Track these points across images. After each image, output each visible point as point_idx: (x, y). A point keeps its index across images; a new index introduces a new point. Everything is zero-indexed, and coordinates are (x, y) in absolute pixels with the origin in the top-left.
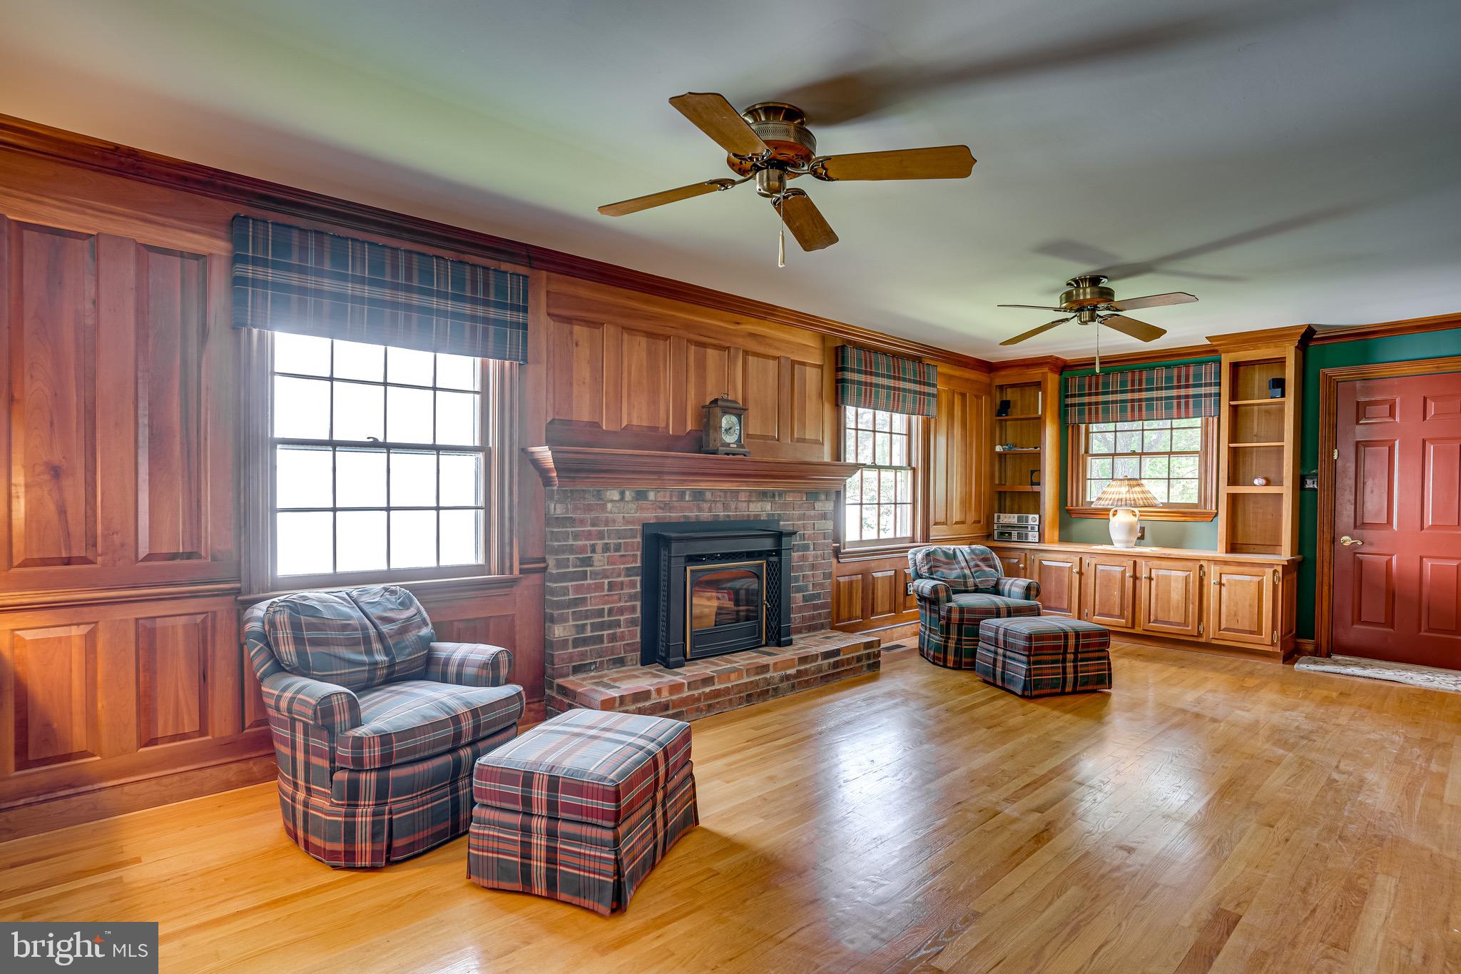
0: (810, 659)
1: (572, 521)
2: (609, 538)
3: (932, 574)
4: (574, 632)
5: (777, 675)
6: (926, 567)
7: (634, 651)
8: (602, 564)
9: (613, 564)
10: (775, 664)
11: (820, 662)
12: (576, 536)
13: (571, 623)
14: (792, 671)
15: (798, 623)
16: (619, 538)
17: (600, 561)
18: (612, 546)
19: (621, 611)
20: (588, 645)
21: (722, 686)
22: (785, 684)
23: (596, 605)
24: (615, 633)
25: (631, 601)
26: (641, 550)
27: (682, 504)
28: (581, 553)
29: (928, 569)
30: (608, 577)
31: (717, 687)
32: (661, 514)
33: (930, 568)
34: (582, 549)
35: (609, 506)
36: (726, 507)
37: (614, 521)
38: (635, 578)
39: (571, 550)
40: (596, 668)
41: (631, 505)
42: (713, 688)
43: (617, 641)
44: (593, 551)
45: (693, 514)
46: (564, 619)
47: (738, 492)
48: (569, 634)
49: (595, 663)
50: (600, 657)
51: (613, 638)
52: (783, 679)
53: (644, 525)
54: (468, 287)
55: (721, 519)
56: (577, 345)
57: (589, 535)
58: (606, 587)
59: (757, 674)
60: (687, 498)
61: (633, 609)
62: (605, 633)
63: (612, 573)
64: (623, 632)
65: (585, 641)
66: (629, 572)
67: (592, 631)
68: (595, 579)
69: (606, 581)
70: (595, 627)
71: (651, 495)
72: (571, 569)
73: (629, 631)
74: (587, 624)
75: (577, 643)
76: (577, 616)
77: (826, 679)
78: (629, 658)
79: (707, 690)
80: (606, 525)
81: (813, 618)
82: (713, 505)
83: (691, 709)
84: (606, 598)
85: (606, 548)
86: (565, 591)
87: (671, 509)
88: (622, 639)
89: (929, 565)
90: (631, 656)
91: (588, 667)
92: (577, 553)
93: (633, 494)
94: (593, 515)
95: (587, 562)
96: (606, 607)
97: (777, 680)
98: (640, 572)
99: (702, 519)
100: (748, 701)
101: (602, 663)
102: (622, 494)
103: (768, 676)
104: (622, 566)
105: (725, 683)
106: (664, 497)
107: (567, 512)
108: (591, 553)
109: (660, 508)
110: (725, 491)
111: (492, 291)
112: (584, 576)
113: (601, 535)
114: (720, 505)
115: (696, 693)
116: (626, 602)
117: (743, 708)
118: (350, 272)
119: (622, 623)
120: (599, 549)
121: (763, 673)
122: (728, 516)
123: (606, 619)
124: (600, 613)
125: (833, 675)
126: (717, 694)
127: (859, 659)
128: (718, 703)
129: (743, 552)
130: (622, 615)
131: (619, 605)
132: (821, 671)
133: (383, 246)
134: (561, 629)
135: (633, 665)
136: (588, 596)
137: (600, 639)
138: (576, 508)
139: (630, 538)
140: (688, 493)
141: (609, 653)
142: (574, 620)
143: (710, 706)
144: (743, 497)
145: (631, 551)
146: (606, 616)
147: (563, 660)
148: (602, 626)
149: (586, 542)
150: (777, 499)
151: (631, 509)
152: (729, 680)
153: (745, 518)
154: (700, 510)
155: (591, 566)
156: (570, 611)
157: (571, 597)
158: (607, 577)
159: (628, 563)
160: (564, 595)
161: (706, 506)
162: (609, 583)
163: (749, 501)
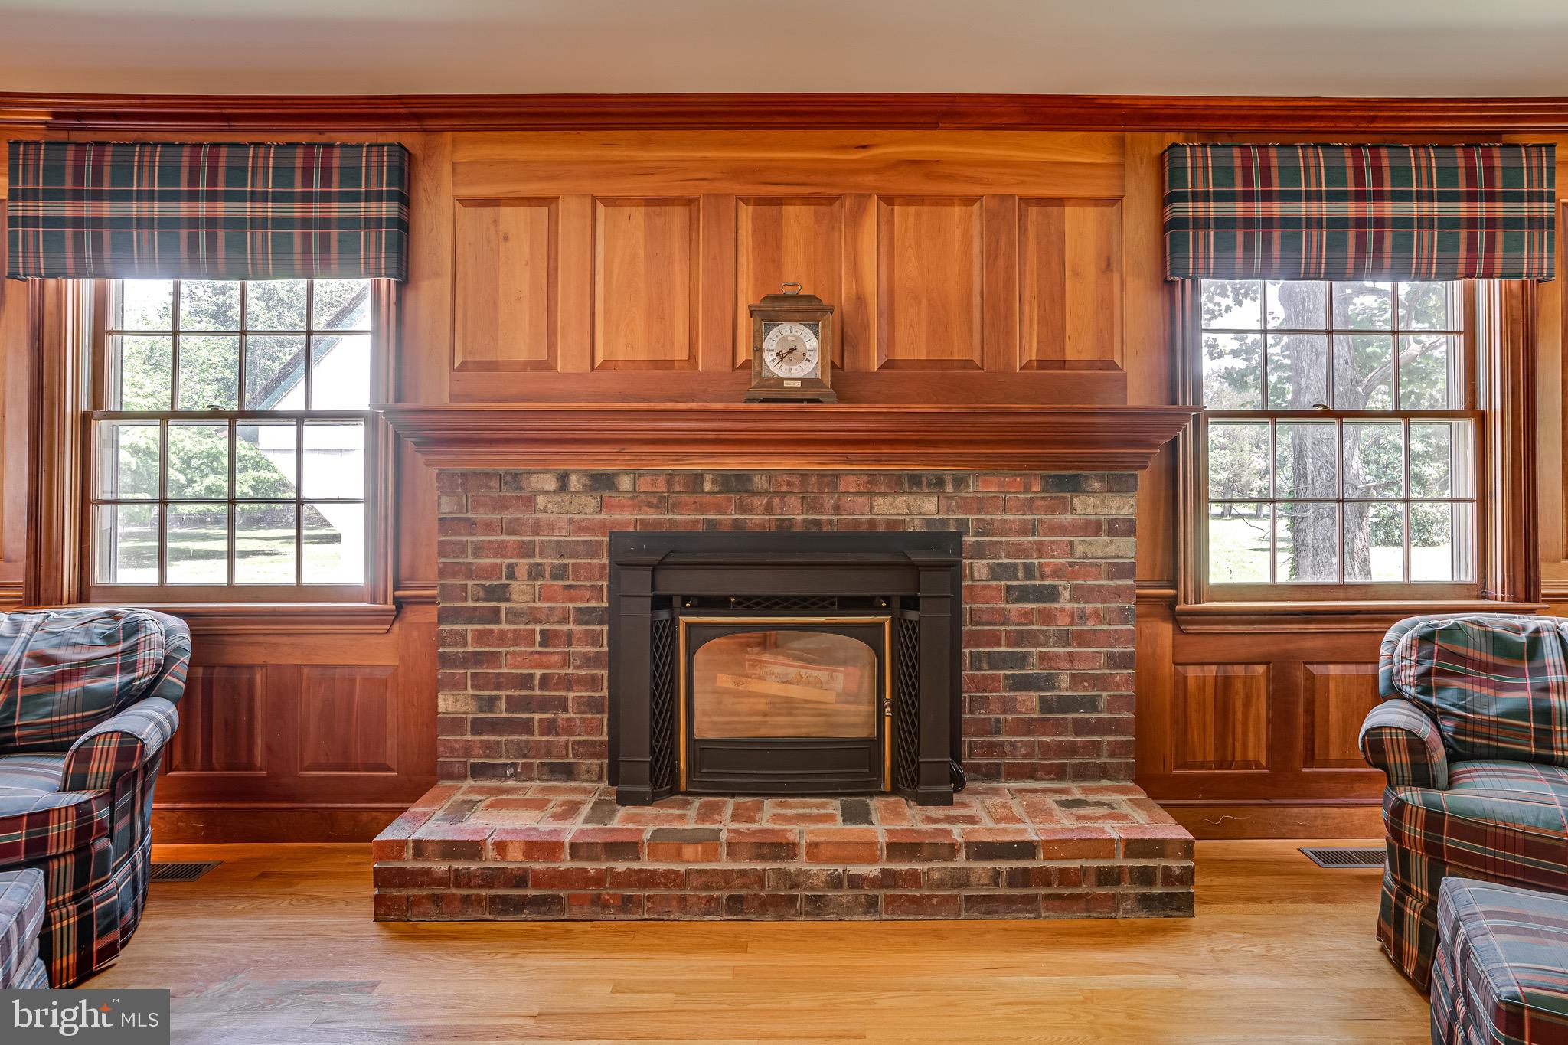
0: (926, 852)
1: (470, 525)
2: (541, 555)
3: (1427, 691)
4: (474, 709)
5: (819, 870)
6: (1413, 671)
7: (593, 755)
8: (528, 598)
9: (549, 599)
10: (813, 846)
11: (961, 862)
12: (478, 550)
13: (471, 692)
14: (871, 870)
15: (1024, 756)
16: (562, 556)
17: (521, 593)
18: (548, 569)
19: (568, 683)
20: (500, 733)
21: (661, 867)
22: (846, 894)
23: (516, 667)
24: (554, 720)
25: (588, 667)
26: (607, 578)
27: (698, 497)
28: (485, 579)
29: (1419, 677)
30: (540, 622)
31: (647, 865)
32: (650, 515)
33: (1428, 673)
34: (491, 571)
35: (541, 500)
36: (812, 505)
37: (551, 527)
38: (598, 628)
39: (469, 572)
40: (515, 774)
41: (583, 499)
42: (635, 866)
43: (557, 734)
44: (511, 575)
45: (728, 517)
46: (455, 685)
47: (836, 475)
48: (464, 709)
49: (514, 765)
50: (525, 756)
51: (549, 727)
52: (836, 882)
53: (612, 534)
54: (298, 178)
55: (797, 528)
56: (506, 238)
57: (501, 549)
58: (538, 638)
59: (761, 858)
60: (707, 487)
61: (593, 682)
62: (537, 716)
63: (549, 616)
64: (569, 720)
65: (495, 726)
66: (584, 616)
67: (507, 710)
68: (515, 623)
69: (538, 628)
70: (513, 704)
71: (625, 483)
72: (470, 604)
73: (583, 720)
74: (500, 697)
75: (478, 726)
76: (479, 681)
77: (985, 905)
78: (584, 768)
79: (621, 866)
80: (535, 533)
81: (1072, 749)
82: (776, 501)
83: (580, 896)
84: (536, 656)
85: (535, 573)
86: (460, 638)
87: (674, 507)
88: (569, 730)
89: (1422, 668)
90: (584, 764)
91: (500, 770)
92: (479, 578)
93: (585, 480)
94: (507, 516)
95: (500, 593)
96: (538, 673)
97: (818, 881)
98: (606, 617)
99: (749, 527)
100: (730, 910)
101: (528, 767)
102: (563, 479)
103: (792, 867)
104: (571, 605)
105: (667, 860)
106: (654, 484)
107: (460, 511)
108: (507, 578)
109: (650, 505)
110: (804, 475)
111: (335, 177)
112: (494, 616)
113: (526, 550)
114: (793, 502)
115: (592, 867)
116: (577, 667)
117: (718, 925)
118: (135, 188)
119: (570, 704)
120: (521, 572)
121: (775, 858)
122: (817, 523)
123: (537, 692)
124: (526, 681)
125: (1009, 900)
126: (648, 879)
127: (1107, 877)
128: (649, 898)
129: (832, 597)
130: (569, 689)
131: (563, 672)
132: (966, 884)
133: (182, 145)
134: (450, 699)
135: (591, 780)
136: (504, 650)
137: (526, 727)
138: (477, 504)
139: (584, 557)
140: (708, 477)
141: (542, 752)
142: (474, 687)
143: (628, 900)
144: (849, 485)
145: (588, 579)
146: (537, 688)
147: (452, 750)
148: (527, 704)
149: (498, 561)
150: (949, 488)
151: (586, 507)
152: (678, 857)
153: (864, 528)
154: (743, 508)
155: (508, 600)
156: (470, 671)
157: (470, 649)
158: (538, 621)
159: (581, 600)
160: (455, 645)
161: (759, 502)
162: (542, 631)
163: (871, 494)
